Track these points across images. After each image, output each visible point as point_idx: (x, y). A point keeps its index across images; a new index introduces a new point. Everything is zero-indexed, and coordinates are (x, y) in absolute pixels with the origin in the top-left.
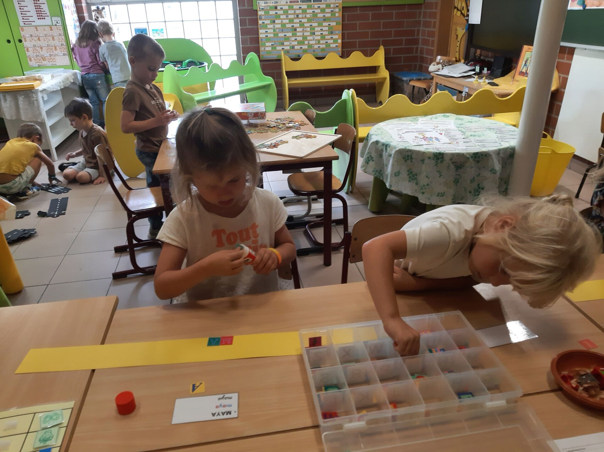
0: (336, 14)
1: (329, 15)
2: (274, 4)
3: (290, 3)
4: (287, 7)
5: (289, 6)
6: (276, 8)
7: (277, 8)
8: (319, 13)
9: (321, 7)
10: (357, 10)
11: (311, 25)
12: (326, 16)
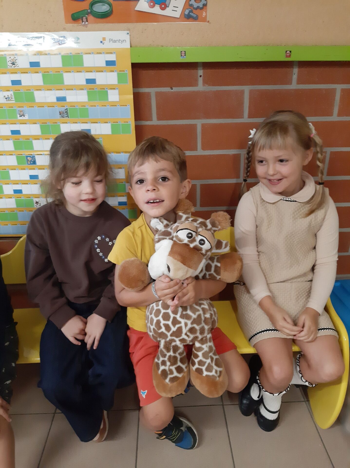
8: (39, 89)
9: (42, 65)
10: (197, 80)
11: (16, 132)
12: (68, 100)
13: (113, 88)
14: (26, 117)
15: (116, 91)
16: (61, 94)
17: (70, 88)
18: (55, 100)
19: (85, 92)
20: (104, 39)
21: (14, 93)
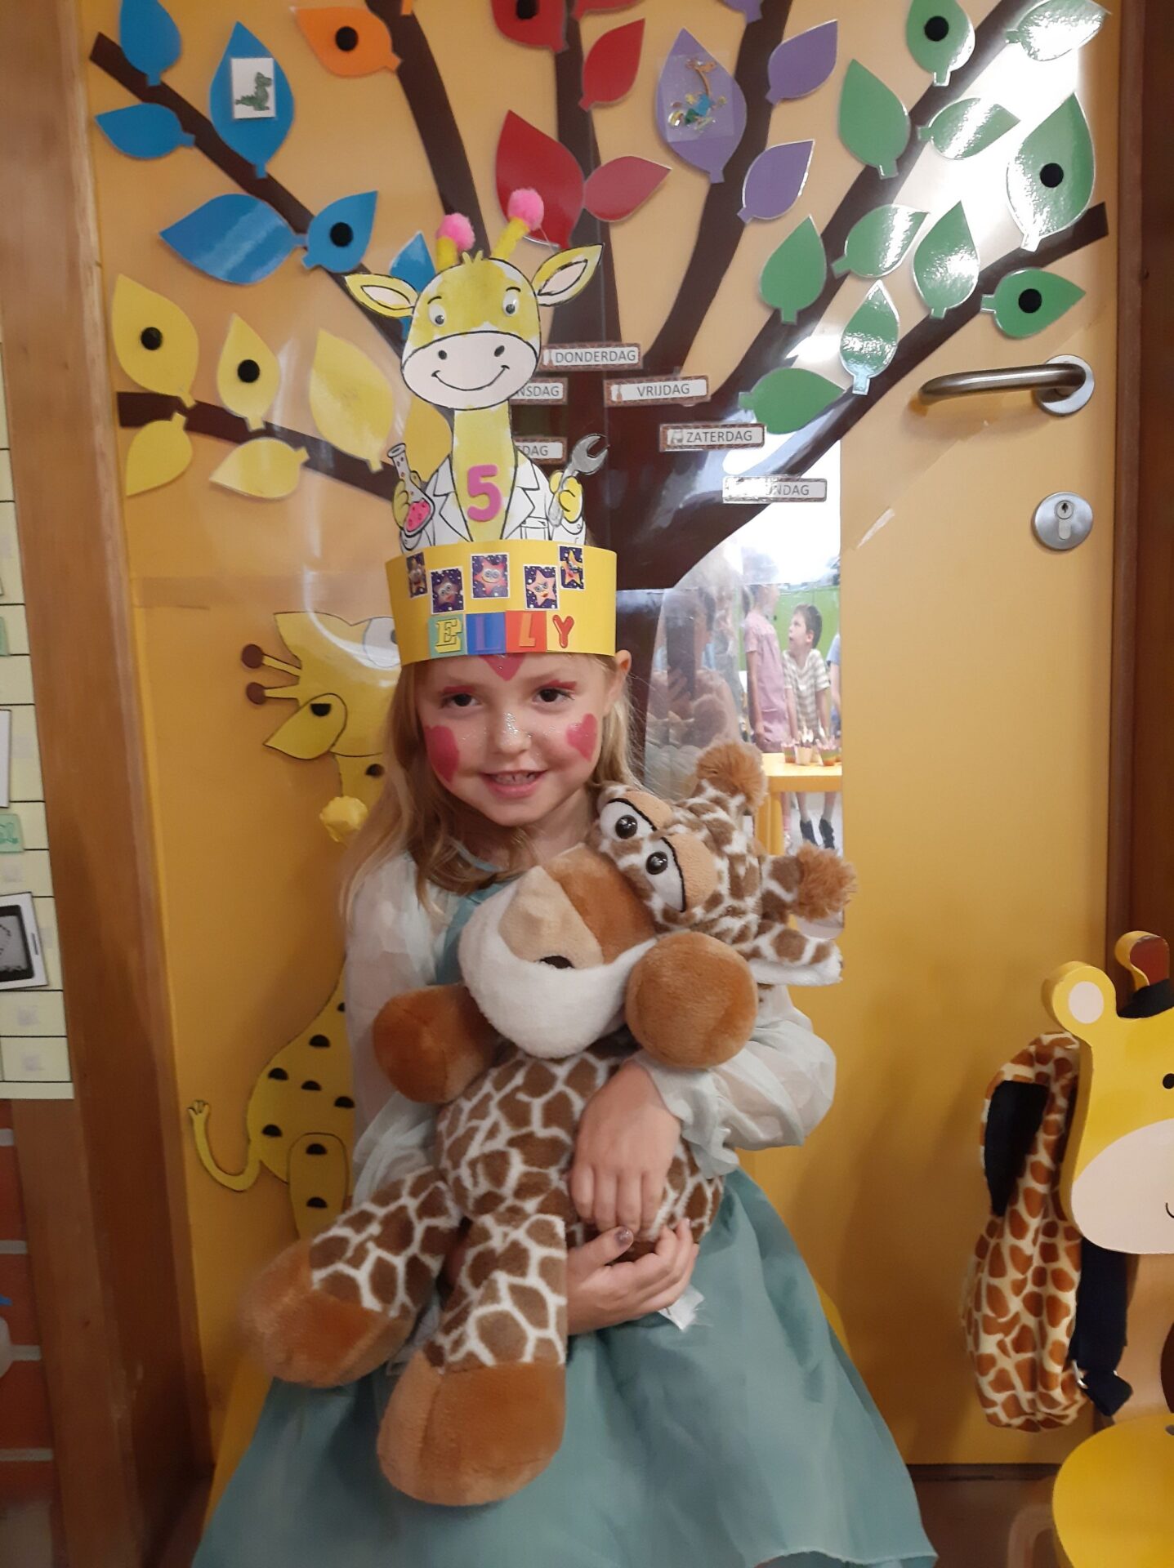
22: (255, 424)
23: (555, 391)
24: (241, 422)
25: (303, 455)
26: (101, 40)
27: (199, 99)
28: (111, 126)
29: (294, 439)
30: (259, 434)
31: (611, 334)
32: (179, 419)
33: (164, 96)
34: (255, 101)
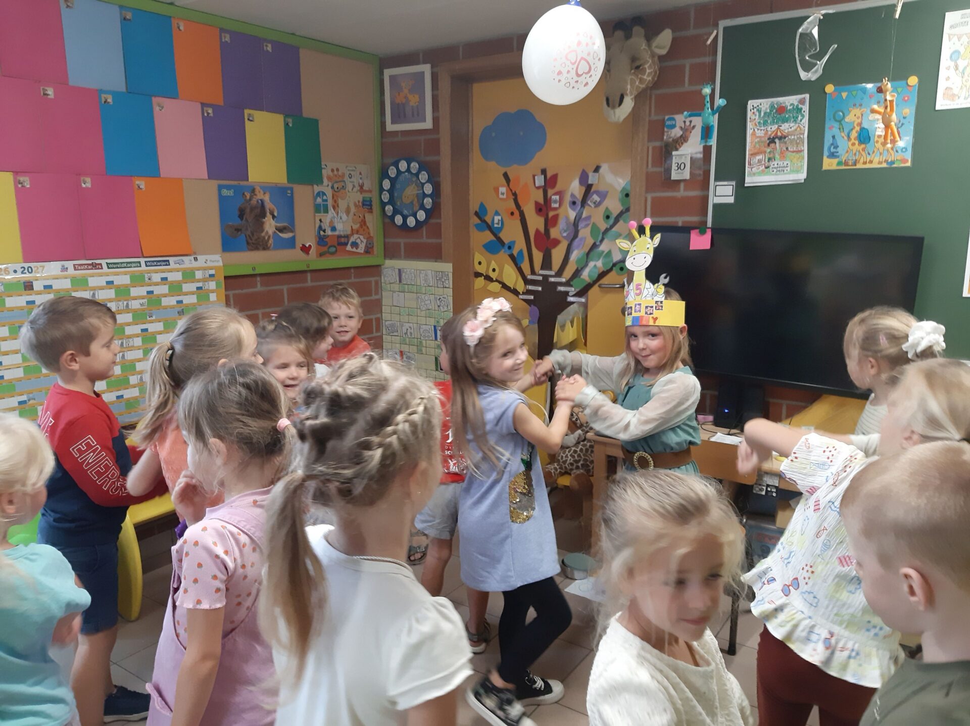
0: (211, 295)
1: (193, 299)
2: (19, 275)
3: (75, 269)
4: (66, 284)
5: (74, 279)
6: (28, 286)
7: (32, 286)
8: (165, 296)
9: (169, 279)
10: (256, 284)
11: (145, 330)
12: (184, 302)
13: (213, 291)
14: (154, 318)
15: (215, 294)
16: (179, 298)
17: (186, 294)
18: (175, 303)
19: (195, 296)
20: (207, 260)
21: (148, 301)
22: (494, 279)
23: (540, 278)
24: (492, 279)
25: (501, 285)
26: (476, 212)
27: (490, 222)
28: (477, 226)
29: (500, 282)
30: (495, 281)
31: (550, 269)
32: (483, 277)
33: (485, 221)
34: (498, 224)
